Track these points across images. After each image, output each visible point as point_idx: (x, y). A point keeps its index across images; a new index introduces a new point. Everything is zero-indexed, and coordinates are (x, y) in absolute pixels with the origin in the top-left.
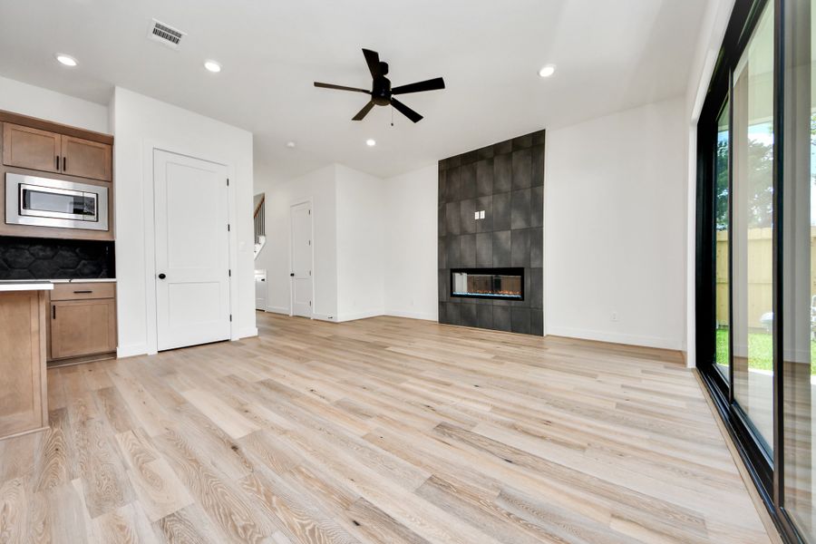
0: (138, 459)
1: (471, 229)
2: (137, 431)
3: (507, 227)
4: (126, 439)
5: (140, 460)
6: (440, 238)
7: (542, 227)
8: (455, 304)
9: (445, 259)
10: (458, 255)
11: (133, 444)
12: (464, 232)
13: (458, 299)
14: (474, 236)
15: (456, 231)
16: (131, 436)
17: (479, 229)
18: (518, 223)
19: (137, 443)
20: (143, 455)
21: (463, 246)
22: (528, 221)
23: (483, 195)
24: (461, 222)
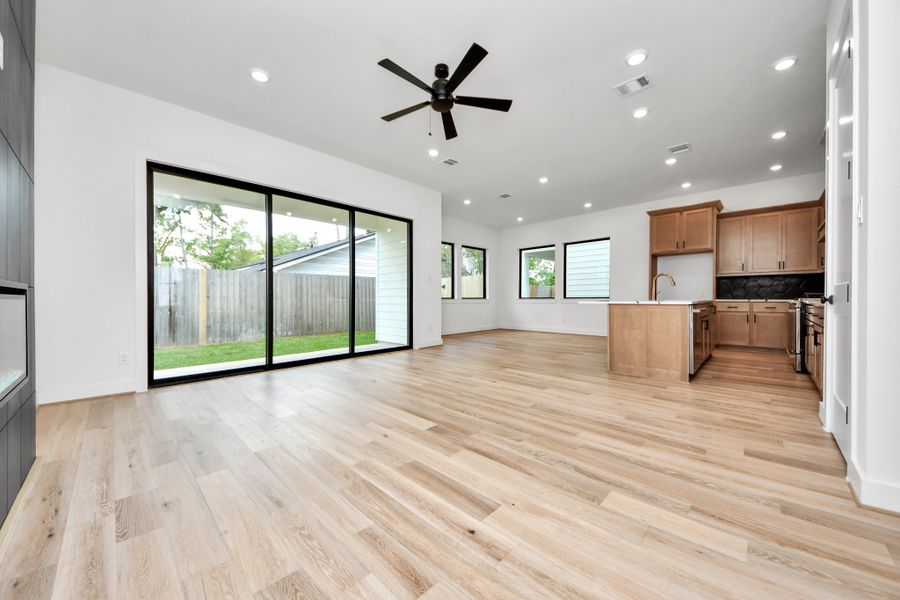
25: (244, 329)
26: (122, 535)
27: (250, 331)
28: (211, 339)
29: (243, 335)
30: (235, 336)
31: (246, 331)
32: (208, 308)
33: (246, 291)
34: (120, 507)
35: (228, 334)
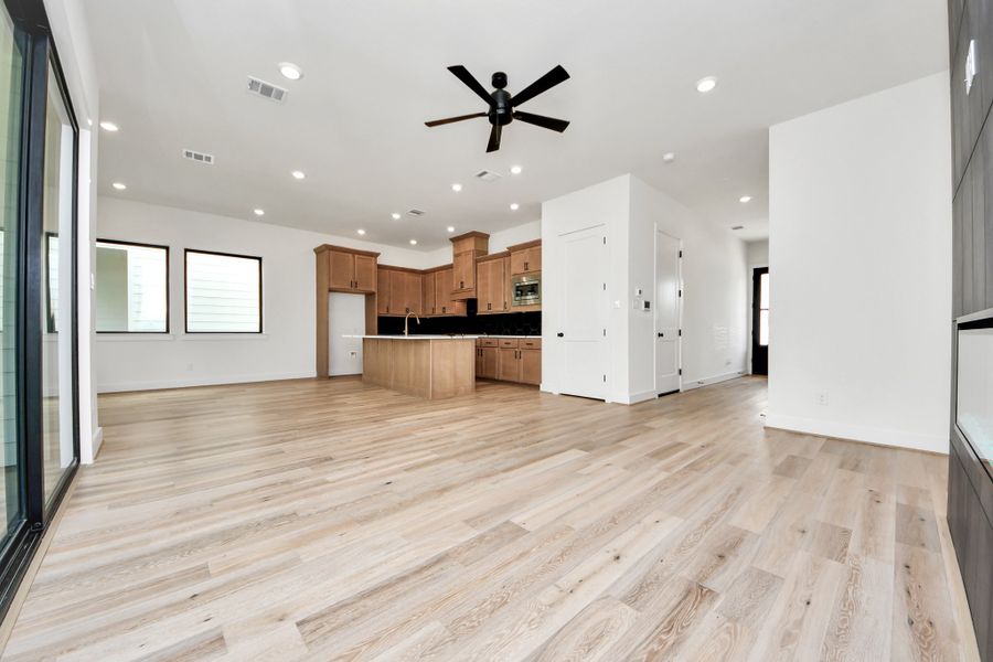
26: (846, 532)
34: (840, 555)
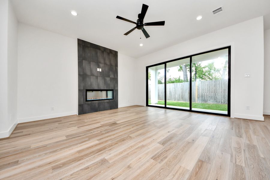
0: (239, 151)
1: (95, 74)
2: (234, 161)
3: (109, 76)
4: (240, 161)
5: (239, 150)
6: (79, 75)
7: (118, 78)
8: (88, 104)
9: (82, 85)
10: (89, 83)
11: (238, 156)
12: (92, 75)
13: (90, 102)
14: (97, 77)
15: (88, 73)
16: (238, 161)
17: (99, 75)
18: (112, 76)
19: (237, 156)
20: (237, 151)
21: (92, 80)
22: (114, 76)
23: (100, 63)
24: (91, 71)
25: (209, 99)
27: (211, 100)
28: (199, 101)
29: (209, 101)
30: (206, 101)
31: (210, 100)
32: (198, 92)
33: (210, 87)
35: (204, 101)
